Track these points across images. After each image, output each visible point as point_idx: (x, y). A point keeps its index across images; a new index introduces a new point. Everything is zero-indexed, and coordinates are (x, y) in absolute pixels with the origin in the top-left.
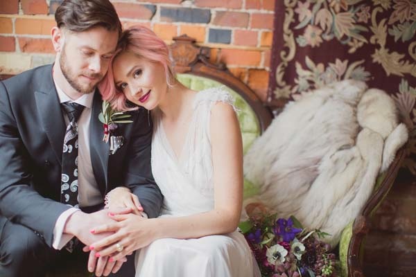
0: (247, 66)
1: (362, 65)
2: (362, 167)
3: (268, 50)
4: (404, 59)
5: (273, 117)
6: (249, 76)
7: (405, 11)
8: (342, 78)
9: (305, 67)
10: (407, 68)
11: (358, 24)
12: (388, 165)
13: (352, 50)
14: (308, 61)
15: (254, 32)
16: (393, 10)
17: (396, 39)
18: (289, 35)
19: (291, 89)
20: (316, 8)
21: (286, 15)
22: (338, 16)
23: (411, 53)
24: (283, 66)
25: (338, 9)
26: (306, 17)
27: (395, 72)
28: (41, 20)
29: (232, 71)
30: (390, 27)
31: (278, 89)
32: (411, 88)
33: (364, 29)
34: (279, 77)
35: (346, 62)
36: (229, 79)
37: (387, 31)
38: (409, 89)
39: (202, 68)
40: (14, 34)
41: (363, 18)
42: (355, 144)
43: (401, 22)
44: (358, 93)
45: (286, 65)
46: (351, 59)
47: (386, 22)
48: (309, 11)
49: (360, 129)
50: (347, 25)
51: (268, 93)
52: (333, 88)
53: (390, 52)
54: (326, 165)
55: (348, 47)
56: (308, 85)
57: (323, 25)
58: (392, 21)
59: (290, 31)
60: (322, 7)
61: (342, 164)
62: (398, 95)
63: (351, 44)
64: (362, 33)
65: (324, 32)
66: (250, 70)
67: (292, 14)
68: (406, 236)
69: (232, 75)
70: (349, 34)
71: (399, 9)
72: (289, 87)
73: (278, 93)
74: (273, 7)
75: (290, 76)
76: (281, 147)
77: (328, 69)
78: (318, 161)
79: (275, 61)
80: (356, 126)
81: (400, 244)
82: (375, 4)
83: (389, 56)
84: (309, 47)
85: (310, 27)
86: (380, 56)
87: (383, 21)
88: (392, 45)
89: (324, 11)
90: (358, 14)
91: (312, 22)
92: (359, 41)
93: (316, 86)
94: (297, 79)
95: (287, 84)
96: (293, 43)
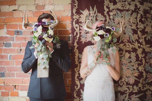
3: (70, 86)
4: (118, 86)
10: (119, 89)
18: (77, 81)
21: (76, 74)
23: (120, 84)
31: (75, 99)
32: (121, 95)
34: (75, 95)
38: (120, 96)
45: (77, 90)
59: (77, 79)
62: (117, 98)
72: (79, 98)
74: (71, 71)
75: (79, 94)
94: (82, 95)
95: (78, 97)
96: (79, 83)
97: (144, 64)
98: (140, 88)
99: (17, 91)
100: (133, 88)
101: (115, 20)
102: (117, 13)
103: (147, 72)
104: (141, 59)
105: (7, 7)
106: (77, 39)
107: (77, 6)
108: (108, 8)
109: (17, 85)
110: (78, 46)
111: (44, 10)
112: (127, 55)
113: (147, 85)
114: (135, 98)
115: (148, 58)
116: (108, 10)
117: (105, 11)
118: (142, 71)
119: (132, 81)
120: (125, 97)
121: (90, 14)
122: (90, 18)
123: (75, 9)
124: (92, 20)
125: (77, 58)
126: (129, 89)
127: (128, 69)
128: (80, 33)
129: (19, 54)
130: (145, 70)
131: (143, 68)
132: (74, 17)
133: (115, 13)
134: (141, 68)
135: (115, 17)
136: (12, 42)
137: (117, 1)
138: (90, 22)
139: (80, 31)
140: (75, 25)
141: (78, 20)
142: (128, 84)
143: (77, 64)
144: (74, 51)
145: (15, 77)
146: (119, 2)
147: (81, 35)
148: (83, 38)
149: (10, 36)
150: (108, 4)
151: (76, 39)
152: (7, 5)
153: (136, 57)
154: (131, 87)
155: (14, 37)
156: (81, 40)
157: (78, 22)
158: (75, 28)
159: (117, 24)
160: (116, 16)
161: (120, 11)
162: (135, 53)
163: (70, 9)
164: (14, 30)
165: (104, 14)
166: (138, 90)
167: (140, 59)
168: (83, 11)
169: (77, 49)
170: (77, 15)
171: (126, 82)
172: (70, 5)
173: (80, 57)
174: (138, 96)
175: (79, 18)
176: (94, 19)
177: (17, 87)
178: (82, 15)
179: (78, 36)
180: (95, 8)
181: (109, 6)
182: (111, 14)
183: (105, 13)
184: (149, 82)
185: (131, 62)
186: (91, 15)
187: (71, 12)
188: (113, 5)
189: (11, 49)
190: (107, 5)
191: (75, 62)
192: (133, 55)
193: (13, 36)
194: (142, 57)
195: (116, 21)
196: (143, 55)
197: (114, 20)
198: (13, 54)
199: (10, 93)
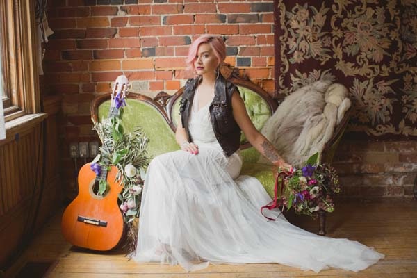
0: (261, 78)
1: (330, 72)
2: (326, 122)
3: (273, 67)
4: (355, 66)
5: (278, 105)
6: (263, 84)
7: (352, 38)
8: (319, 79)
9: (296, 76)
10: (357, 71)
11: (324, 47)
12: (340, 120)
13: (323, 64)
14: (297, 72)
15: (263, 58)
16: (344, 38)
17: (348, 55)
18: (284, 58)
19: (289, 90)
20: (299, 40)
21: (282, 46)
22: (312, 44)
23: (358, 62)
24: (282, 76)
25: (311, 40)
26: (293, 46)
27: (350, 74)
28: (138, 60)
29: (253, 81)
30: (344, 48)
31: (280, 90)
33: (329, 50)
34: (281, 83)
35: (320, 71)
36: (251, 85)
37: (342, 50)
38: (359, 84)
39: (235, 81)
40: (122, 70)
41: (327, 44)
42: (323, 112)
43: (350, 44)
44: (325, 86)
45: (284, 75)
46: (323, 68)
48: (295, 43)
49: (326, 104)
50: (318, 49)
51: (275, 92)
52: (312, 85)
54: (308, 123)
55: (321, 62)
56: (298, 86)
57: (304, 50)
58: (344, 44)
59: (284, 56)
60: (302, 39)
61: (316, 122)
62: (353, 88)
63: (322, 60)
64: (327, 53)
65: (305, 54)
66: (263, 80)
67: (285, 45)
68: (370, 176)
69: (253, 83)
70: (319, 54)
71: (348, 37)
72: (287, 89)
73: (280, 92)
74: (273, 42)
75: (287, 82)
76: (283, 119)
77: (310, 76)
78: (303, 122)
79: (277, 74)
80: (323, 103)
81: (367, 182)
82: (334, 35)
83: (346, 65)
84: (297, 63)
85: (296, 52)
86: (340, 65)
87: (340, 44)
88: (347, 58)
89: (304, 41)
90: (324, 42)
91: (297, 49)
92: (326, 58)
93: (303, 86)
94: (292, 83)
95: (286, 87)
96: (287, 62)
97: (399, 27)
98: (392, 69)
99: (177, 80)
100: (381, 69)
103: (405, 42)
104: (394, 19)
109: (179, 70)
112: (370, 12)
113: (404, 64)
114: (385, 86)
115: (406, 16)
118: (396, 39)
119: (378, 57)
120: (367, 85)
125: (284, 18)
126: (374, 72)
127: (372, 36)
129: (181, 14)
130: (401, 37)
131: (398, 35)
134: (393, 35)
142: (371, 62)
143: (284, 30)
144: (279, 6)
145: (173, 55)
153: (385, 14)
154: (378, 67)
162: (383, 8)
166: (389, 73)
167: (392, 19)
169: (282, 2)
171: (368, 59)
173: (288, 17)
174: (390, 83)
177: (177, 72)
184: (409, 58)
185: (376, 23)
189: (167, 5)
191: (281, 25)
192: (380, 11)
194: (395, 15)
196: (397, 11)
198: (170, 15)
199: (165, 84)
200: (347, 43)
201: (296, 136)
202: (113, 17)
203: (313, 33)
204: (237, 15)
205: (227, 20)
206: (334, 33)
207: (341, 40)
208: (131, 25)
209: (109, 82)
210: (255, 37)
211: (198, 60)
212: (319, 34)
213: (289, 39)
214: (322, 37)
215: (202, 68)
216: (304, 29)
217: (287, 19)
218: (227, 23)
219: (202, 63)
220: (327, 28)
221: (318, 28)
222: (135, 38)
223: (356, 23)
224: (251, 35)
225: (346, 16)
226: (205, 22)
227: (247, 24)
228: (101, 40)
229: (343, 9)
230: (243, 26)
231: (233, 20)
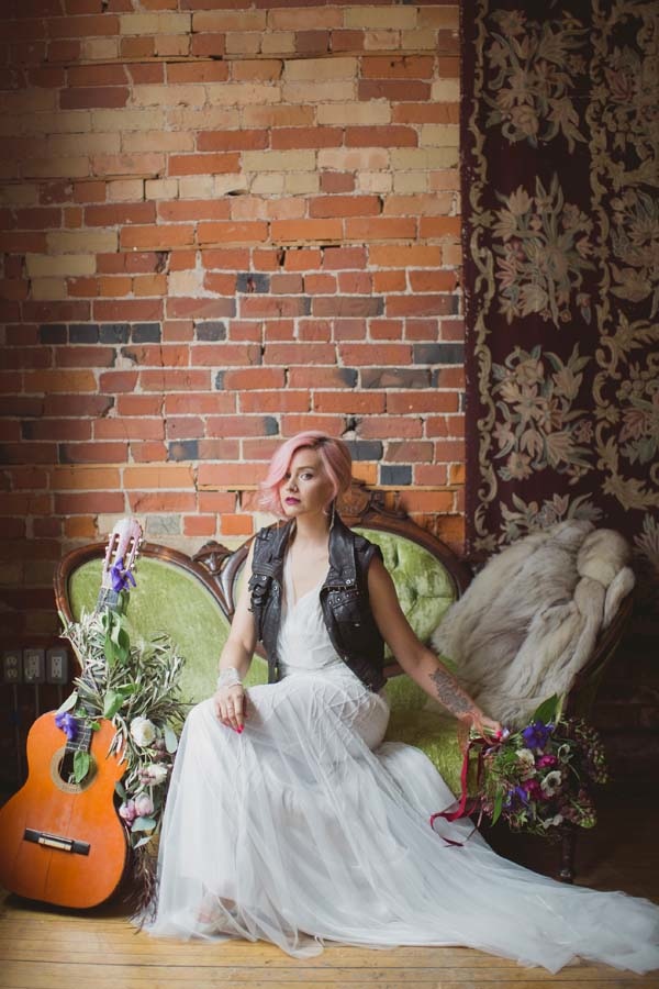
0: (435, 511)
1: (589, 500)
2: (579, 623)
3: (461, 488)
4: (646, 487)
5: (472, 576)
6: (439, 527)
7: (640, 424)
8: (564, 518)
9: (513, 509)
10: (652, 499)
11: (577, 445)
12: (610, 619)
13: (574, 481)
14: (516, 500)
15: (440, 466)
16: (623, 423)
17: (632, 462)
18: (487, 468)
19: (497, 539)
20: (520, 428)
21: (482, 440)
22: (550, 438)
23: (654, 479)
24: (483, 509)
25: (548, 428)
26: (507, 441)
27: (634, 505)
28: (159, 469)
29: (415, 520)
30: (622, 445)
31: (478, 539)
33: (587, 451)
34: (478, 524)
35: (567, 498)
36: (411, 530)
37: (618, 451)
38: (656, 526)
39: (376, 519)
40: (122, 489)
41: (584, 437)
42: (572, 598)
43: (636, 438)
44: (579, 536)
45: (487, 507)
46: (574, 492)
47: (616, 441)
48: (511, 434)
49: (579, 578)
50: (563, 448)
51: (465, 545)
52: (548, 532)
53: (625, 480)
54: (537, 622)
55: (569, 477)
56: (519, 532)
57: (531, 451)
58: (623, 438)
59: (488, 463)
60: (528, 427)
61: (555, 622)
62: (643, 536)
63: (571, 472)
64: (584, 457)
65: (533, 460)
66: (440, 516)
67: (488, 440)
69: (415, 525)
70: (566, 460)
71: (631, 421)
72: (494, 536)
73: (478, 544)
74: (463, 432)
75: (493, 522)
76: (482, 609)
77: (545, 508)
78: (528, 621)
79: (471, 502)
80: (575, 576)
82: (599, 417)
83: (625, 484)
84: (515, 480)
85: (514, 454)
86: (613, 485)
87: (612, 439)
88: (628, 469)
89: (530, 431)
90: (576, 433)
91: (517, 449)
92: (581, 468)
93: (529, 531)
94: (504, 525)
95: (490, 532)
96: (494, 478)
99: (247, 513)
101: (631, 230)
102: (642, 202)
105: (206, 180)
106: (488, 304)
107: (483, 177)
108: (605, 180)
109: (250, 491)
110: (489, 332)
111: (352, 194)
116: (603, 190)
117: (593, 194)
121: (534, 206)
122: (536, 224)
123: (476, 187)
124: (541, 230)
125: (487, 379)
128: (498, 282)
129: (257, 367)
132: (474, 220)
133: (634, 201)
135: (633, 216)
136: (226, 321)
137: (639, 154)
138: (537, 240)
139: (497, 276)
140: (477, 253)
141: (488, 232)
143: (487, 405)
144: (476, 352)
145: (237, 458)
146: (648, 157)
147: (501, 288)
148: (509, 302)
149: (221, 296)
150: (606, 169)
151: (483, 307)
152: (202, 173)
155: (233, 301)
156: (502, 311)
157: (487, 240)
158: (480, 265)
159: (643, 246)
160: (636, 214)
161: (652, 196)
163: (458, 187)
164: (234, 272)
165: (590, 204)
168: (509, 195)
169: (485, 343)
170: (485, 210)
172: (456, 173)
173: (497, 376)
175: (492, 224)
176: (552, 228)
177: (245, 497)
178: (503, 211)
179: (490, 294)
180: (554, 185)
181: (610, 176)
182: (618, 205)
183: (595, 201)
186: (540, 210)
187: (459, 198)
188: (626, 170)
189: (225, 346)
190: (602, 173)
191: (480, 395)
193: (230, 297)
195: (636, 233)
197: (627, 229)
198: (233, 368)
199: (219, 523)
200: (629, 435)
201: (511, 651)
202: (104, 370)
203: (553, 414)
204: (382, 372)
205: (359, 381)
206: (599, 413)
207: (615, 429)
208: (145, 390)
209: (94, 516)
210: (422, 420)
211: (289, 484)
212: (565, 415)
213: (498, 425)
214: (572, 423)
215: (297, 501)
216: (531, 404)
217: (493, 381)
218: (358, 389)
219: (298, 491)
220: (583, 401)
221: (563, 400)
222: (153, 417)
223: (650, 391)
224: (413, 416)
225: (626, 376)
226: (311, 386)
227: (403, 390)
228: (78, 421)
229: (620, 360)
230: (394, 395)
231: (374, 380)
